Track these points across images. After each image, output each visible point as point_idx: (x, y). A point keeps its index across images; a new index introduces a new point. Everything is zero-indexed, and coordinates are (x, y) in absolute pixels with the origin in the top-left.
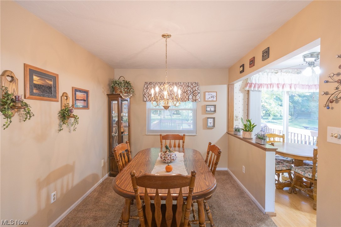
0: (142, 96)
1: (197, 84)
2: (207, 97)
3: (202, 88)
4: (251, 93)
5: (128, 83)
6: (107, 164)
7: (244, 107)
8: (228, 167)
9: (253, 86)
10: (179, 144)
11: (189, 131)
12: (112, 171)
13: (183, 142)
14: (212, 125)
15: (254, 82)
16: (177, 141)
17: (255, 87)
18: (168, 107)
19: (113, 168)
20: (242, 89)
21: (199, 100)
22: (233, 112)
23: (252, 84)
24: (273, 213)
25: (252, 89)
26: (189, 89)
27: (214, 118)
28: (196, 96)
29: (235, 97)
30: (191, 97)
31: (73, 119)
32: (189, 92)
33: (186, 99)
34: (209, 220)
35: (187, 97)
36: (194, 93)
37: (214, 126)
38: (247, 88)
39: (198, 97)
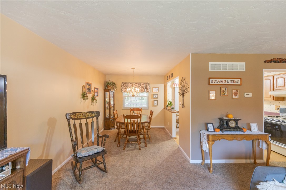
0: (120, 89)
1: (149, 83)
2: (154, 90)
3: (151, 86)
4: (175, 88)
5: (114, 83)
6: (103, 124)
7: (172, 95)
8: (165, 126)
9: (176, 85)
10: (139, 113)
11: (145, 108)
12: (106, 127)
13: (141, 112)
14: (156, 104)
15: (176, 83)
16: (138, 112)
17: (177, 85)
18: (134, 96)
19: (106, 126)
20: (171, 86)
21: (150, 92)
22: (167, 98)
23: (175, 84)
24: (175, 138)
25: (175, 86)
26: (145, 86)
27: (157, 101)
28: (148, 90)
29: (168, 90)
30: (145, 90)
31: (95, 101)
32: (144, 87)
33: (143, 91)
34: (149, 137)
35: (144, 90)
36: (147, 88)
37: (157, 105)
38: (173, 86)
39: (149, 90)
